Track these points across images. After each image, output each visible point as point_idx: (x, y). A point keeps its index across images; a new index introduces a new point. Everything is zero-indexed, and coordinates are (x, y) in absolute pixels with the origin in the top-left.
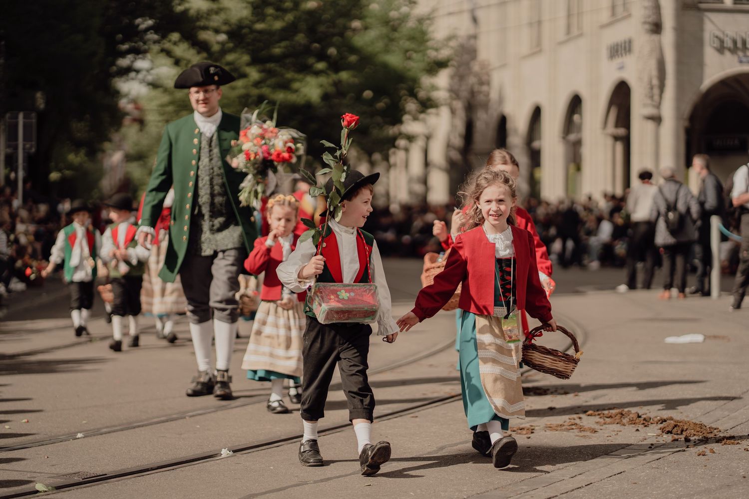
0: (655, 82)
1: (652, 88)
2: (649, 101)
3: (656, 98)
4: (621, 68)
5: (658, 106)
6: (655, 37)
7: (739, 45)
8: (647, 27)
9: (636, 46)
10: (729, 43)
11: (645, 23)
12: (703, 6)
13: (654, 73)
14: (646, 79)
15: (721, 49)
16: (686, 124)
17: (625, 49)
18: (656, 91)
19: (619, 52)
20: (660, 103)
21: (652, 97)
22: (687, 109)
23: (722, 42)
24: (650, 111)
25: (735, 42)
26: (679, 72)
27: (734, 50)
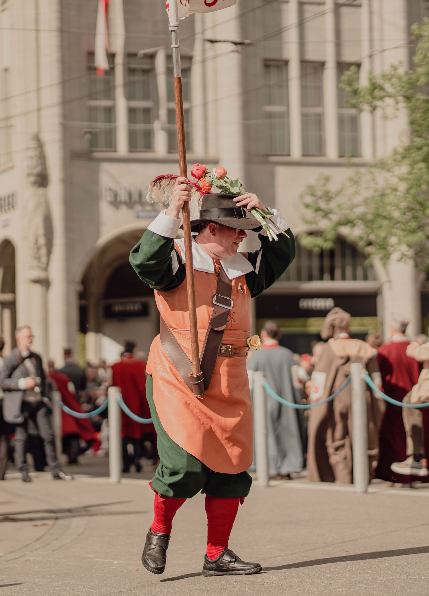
0: (42, 241)
1: (38, 249)
2: (35, 263)
3: (44, 259)
4: (6, 226)
5: (46, 269)
6: (41, 191)
7: (135, 197)
8: (32, 179)
9: (19, 201)
10: (123, 196)
11: (29, 175)
12: (97, 155)
13: (41, 231)
14: (31, 239)
15: (116, 203)
16: (79, 288)
17: (9, 205)
18: (43, 251)
19: (3, 209)
20: (48, 264)
21: (38, 258)
22: (79, 272)
23: (116, 195)
24: (38, 274)
25: (130, 195)
26: (68, 230)
27: (130, 204)
